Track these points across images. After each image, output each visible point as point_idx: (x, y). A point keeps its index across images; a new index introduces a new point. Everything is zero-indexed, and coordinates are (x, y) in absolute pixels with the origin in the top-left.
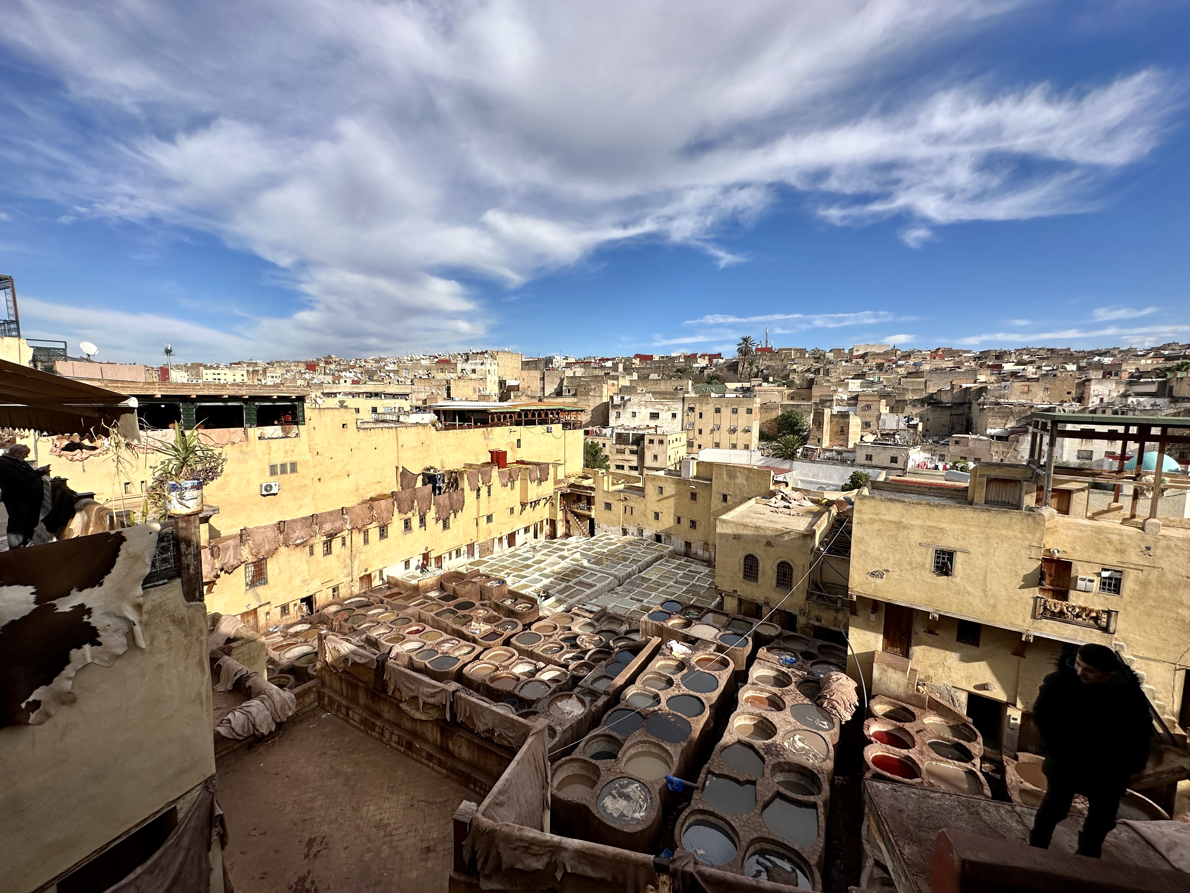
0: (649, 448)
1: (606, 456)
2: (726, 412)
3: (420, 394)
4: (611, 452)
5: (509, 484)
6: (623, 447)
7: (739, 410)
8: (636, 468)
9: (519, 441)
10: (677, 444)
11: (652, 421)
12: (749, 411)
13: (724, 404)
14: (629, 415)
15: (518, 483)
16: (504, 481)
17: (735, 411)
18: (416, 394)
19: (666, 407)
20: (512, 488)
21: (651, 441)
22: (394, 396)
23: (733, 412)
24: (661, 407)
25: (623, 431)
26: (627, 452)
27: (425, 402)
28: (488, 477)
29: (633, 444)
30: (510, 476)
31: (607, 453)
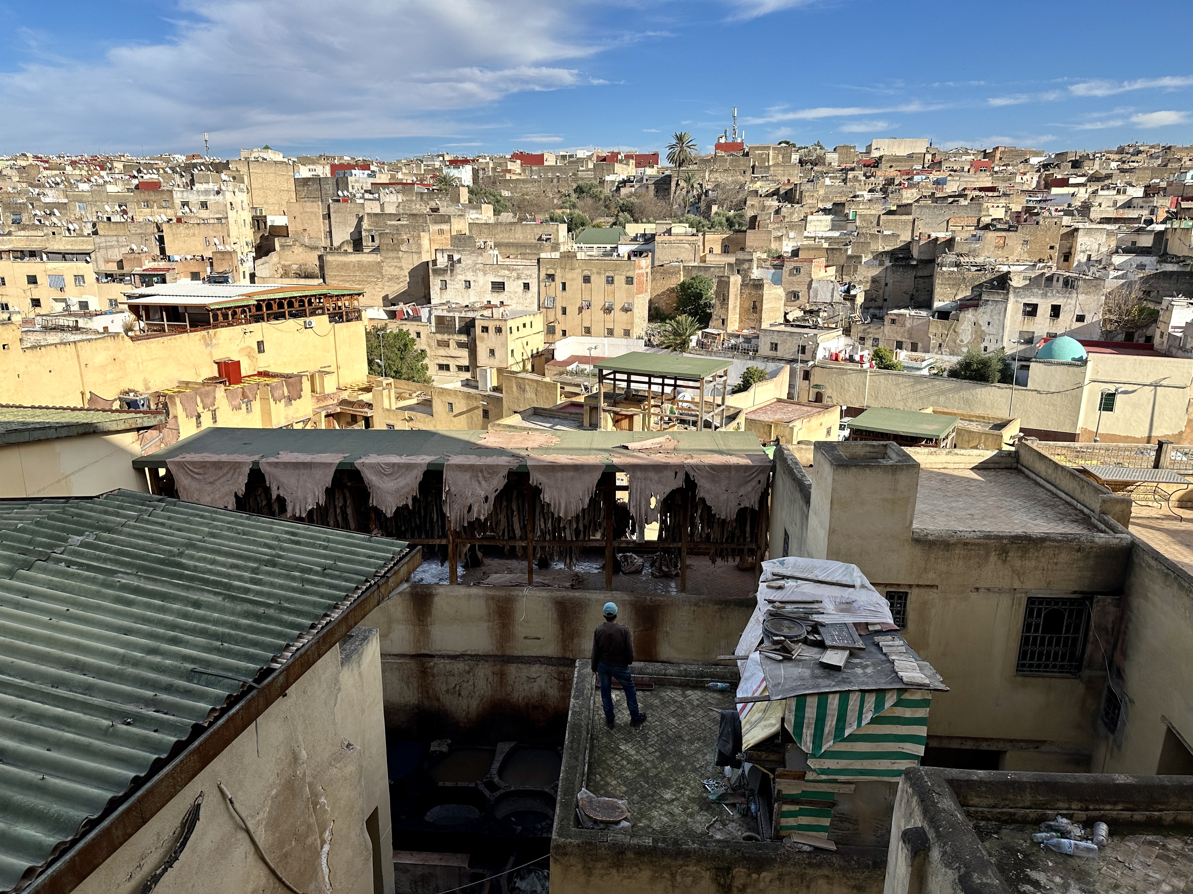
0: (482, 339)
1: (422, 351)
2: (598, 281)
3: (110, 252)
4: (429, 346)
5: (244, 406)
6: (446, 337)
7: (616, 278)
8: (467, 369)
9: (260, 344)
10: (523, 332)
11: (495, 294)
12: (630, 281)
13: (595, 270)
14: (461, 285)
15: (256, 405)
16: (235, 403)
17: (610, 281)
18: (103, 252)
19: (514, 274)
20: (249, 410)
21: (485, 329)
22: (64, 256)
23: (608, 282)
24: (507, 272)
25: (445, 314)
26: (452, 344)
27: (120, 264)
28: (211, 400)
29: (460, 332)
30: (244, 395)
31: (423, 348)
